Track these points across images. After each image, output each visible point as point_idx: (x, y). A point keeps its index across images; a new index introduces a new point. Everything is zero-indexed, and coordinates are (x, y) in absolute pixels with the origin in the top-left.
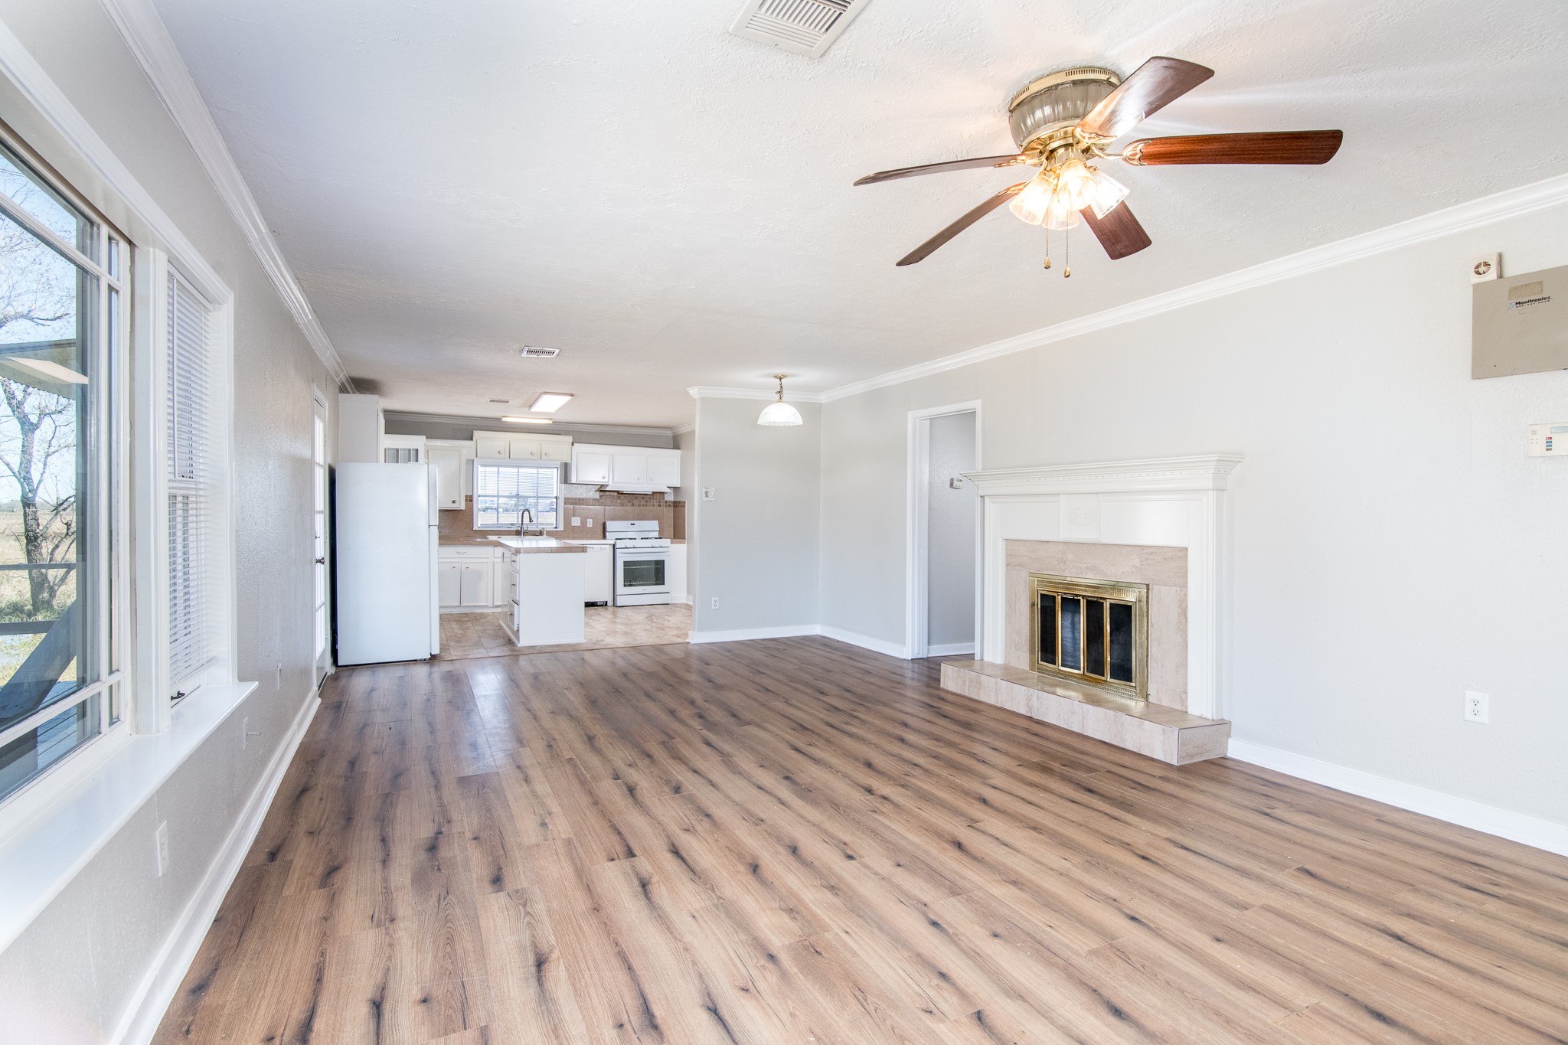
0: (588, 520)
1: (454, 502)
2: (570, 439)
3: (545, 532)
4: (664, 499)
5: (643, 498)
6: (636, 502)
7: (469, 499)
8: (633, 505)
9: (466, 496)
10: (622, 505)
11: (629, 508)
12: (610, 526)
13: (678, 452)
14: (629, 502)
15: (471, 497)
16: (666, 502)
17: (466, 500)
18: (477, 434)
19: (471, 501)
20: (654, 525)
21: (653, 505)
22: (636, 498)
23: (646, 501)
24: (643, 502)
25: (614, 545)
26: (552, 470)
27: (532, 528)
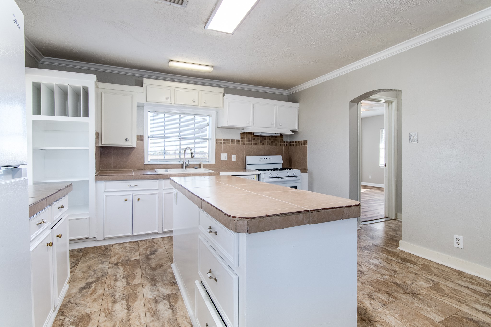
0: (233, 156)
1: (126, 140)
2: (222, 90)
3: (202, 166)
4: (283, 140)
5: (270, 139)
6: (265, 142)
7: (141, 139)
8: (263, 144)
9: (138, 136)
10: (256, 144)
11: (260, 147)
12: (250, 160)
13: (297, 105)
14: (261, 142)
15: (142, 137)
16: (284, 142)
17: (138, 140)
18: (146, 81)
19: (142, 140)
20: (278, 159)
21: (276, 145)
22: (265, 139)
23: (272, 142)
24: (270, 142)
25: (259, 176)
26: (205, 118)
27: (192, 162)
